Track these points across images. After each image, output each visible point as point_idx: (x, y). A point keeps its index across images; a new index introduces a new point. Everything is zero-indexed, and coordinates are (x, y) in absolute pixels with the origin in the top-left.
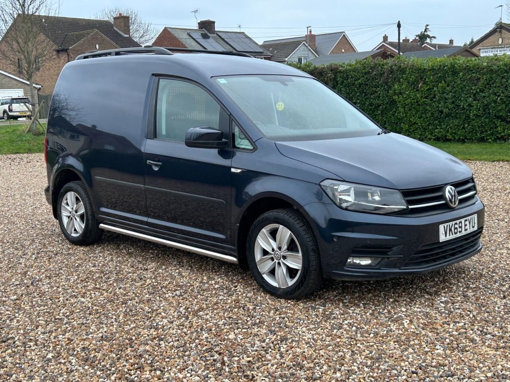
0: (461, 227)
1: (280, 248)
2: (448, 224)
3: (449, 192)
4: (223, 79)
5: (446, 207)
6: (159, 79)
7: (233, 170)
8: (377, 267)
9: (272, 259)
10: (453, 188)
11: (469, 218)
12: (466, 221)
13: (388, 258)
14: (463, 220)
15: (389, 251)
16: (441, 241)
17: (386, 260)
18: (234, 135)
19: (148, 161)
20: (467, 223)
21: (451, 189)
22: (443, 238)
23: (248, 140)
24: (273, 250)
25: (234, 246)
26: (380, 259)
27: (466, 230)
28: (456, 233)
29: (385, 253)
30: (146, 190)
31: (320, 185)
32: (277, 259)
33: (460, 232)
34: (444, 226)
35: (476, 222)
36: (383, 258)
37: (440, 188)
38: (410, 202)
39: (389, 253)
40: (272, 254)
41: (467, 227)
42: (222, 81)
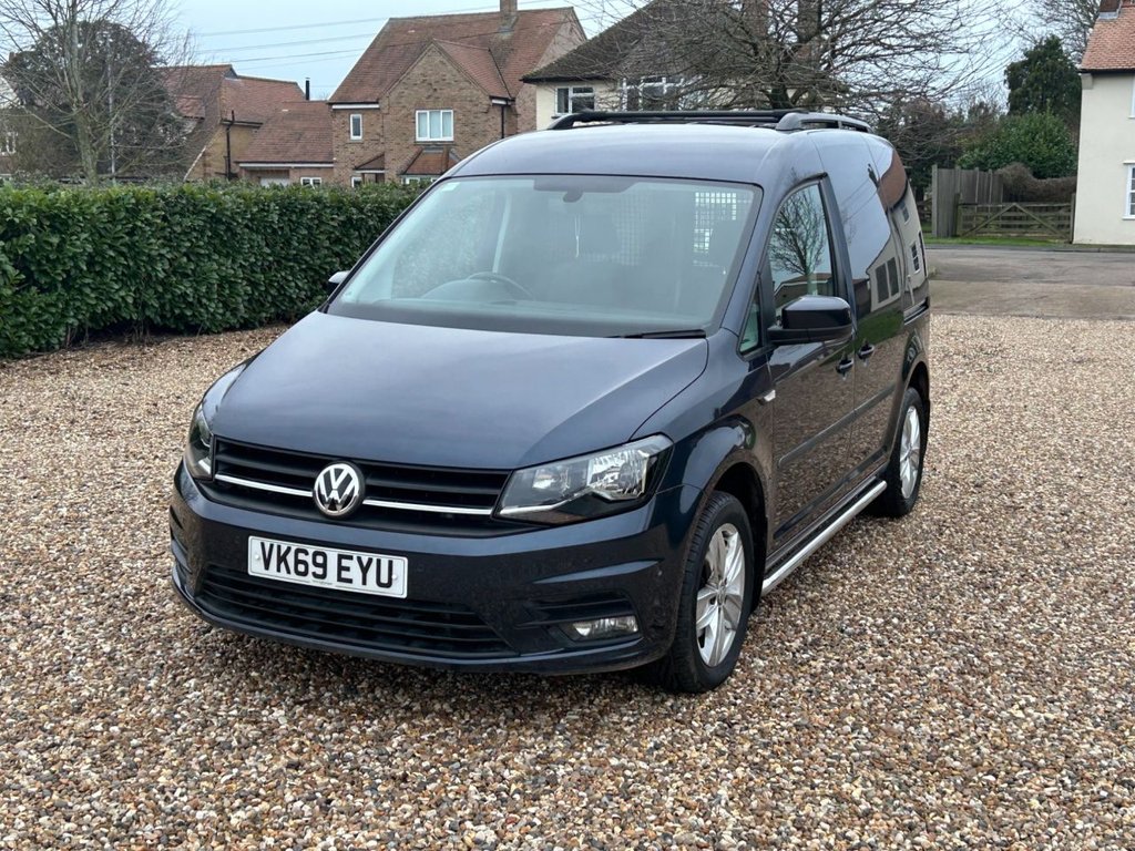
2: (276, 543)
12: (346, 557)
14: (331, 552)
16: (251, 573)
20: (353, 565)
22: (256, 567)
27: (345, 580)
28: (300, 574)
33: (320, 576)
34: (263, 545)
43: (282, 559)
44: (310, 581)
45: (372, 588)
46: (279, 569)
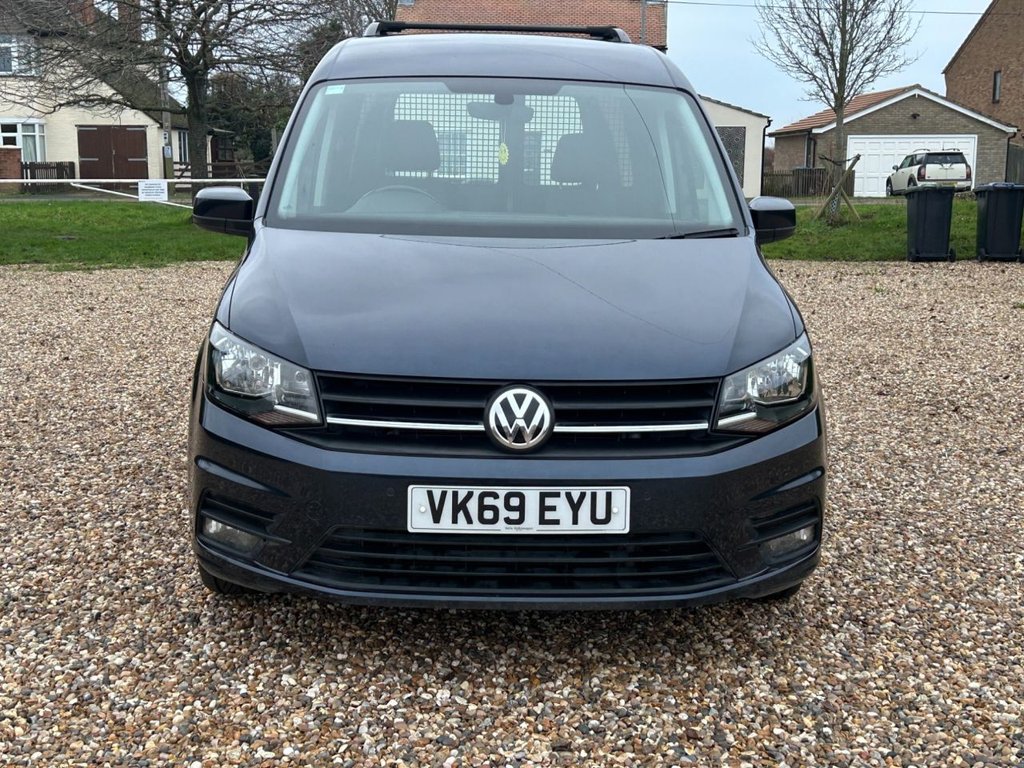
0: (518, 509)
2: (450, 489)
3: (505, 403)
10: (534, 397)
11: (573, 490)
12: (551, 495)
13: (265, 540)
15: (269, 523)
16: (410, 530)
17: (263, 544)
20: (559, 503)
21: (520, 399)
27: (548, 522)
28: (487, 522)
29: (263, 527)
33: (514, 522)
36: (260, 538)
39: (267, 529)
41: (561, 515)
43: (460, 508)
44: (501, 528)
45: (585, 526)
46: (455, 521)
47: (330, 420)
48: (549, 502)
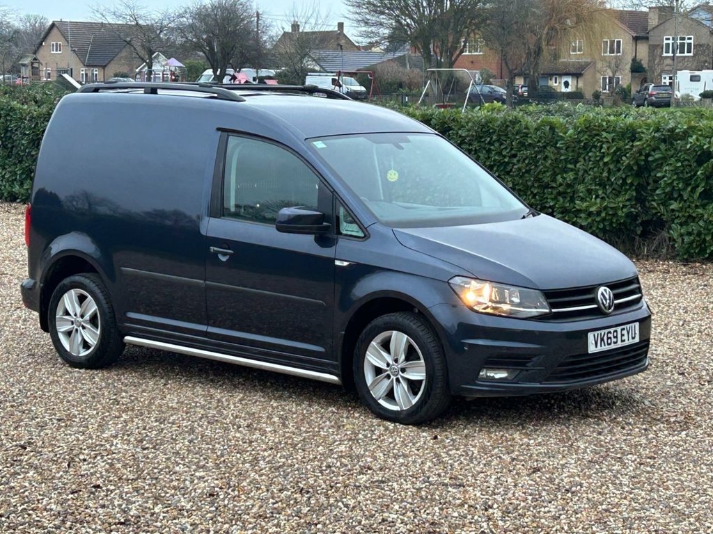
0: (616, 337)
1: (396, 361)
2: (599, 332)
3: (602, 294)
4: (320, 142)
5: (598, 312)
6: (228, 136)
7: (338, 263)
8: (514, 381)
9: (388, 377)
10: (608, 289)
11: (628, 326)
12: (623, 329)
13: (527, 370)
14: (619, 329)
15: (528, 362)
16: (590, 352)
17: (525, 373)
18: (338, 218)
19: (211, 247)
20: (625, 332)
21: (605, 290)
22: (592, 349)
23: (357, 224)
24: (388, 365)
25: (337, 361)
26: (518, 371)
27: (623, 341)
28: (609, 344)
29: (524, 364)
30: (208, 288)
31: (449, 283)
32: (394, 375)
33: (615, 343)
34: (594, 335)
35: (637, 332)
36: (522, 370)
37: (592, 289)
38: (552, 305)
39: (527, 365)
40: (387, 371)
41: (625, 337)
42: (319, 145)
43: (602, 340)
44: (613, 346)
45: (631, 342)
46: (601, 346)
47: (553, 310)
48: (623, 332)
